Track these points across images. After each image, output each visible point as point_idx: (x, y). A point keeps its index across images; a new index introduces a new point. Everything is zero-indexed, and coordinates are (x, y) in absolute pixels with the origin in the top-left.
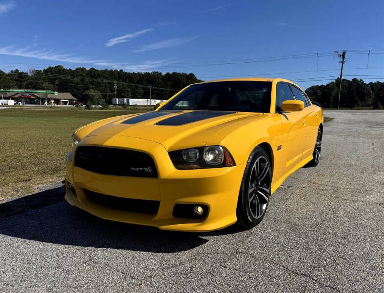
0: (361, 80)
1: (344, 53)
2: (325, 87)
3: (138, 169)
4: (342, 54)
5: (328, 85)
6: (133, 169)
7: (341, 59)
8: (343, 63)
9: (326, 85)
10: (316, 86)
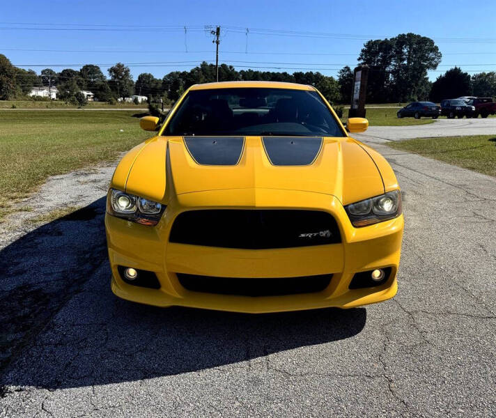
0: (231, 67)
1: (218, 29)
2: (189, 74)
3: (310, 235)
4: (215, 31)
5: (192, 72)
6: (303, 235)
7: (214, 37)
8: (218, 43)
9: (189, 71)
10: (177, 73)
